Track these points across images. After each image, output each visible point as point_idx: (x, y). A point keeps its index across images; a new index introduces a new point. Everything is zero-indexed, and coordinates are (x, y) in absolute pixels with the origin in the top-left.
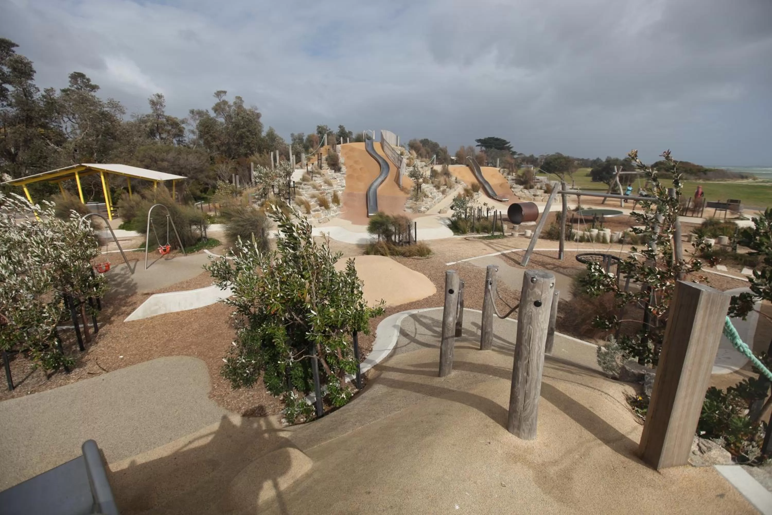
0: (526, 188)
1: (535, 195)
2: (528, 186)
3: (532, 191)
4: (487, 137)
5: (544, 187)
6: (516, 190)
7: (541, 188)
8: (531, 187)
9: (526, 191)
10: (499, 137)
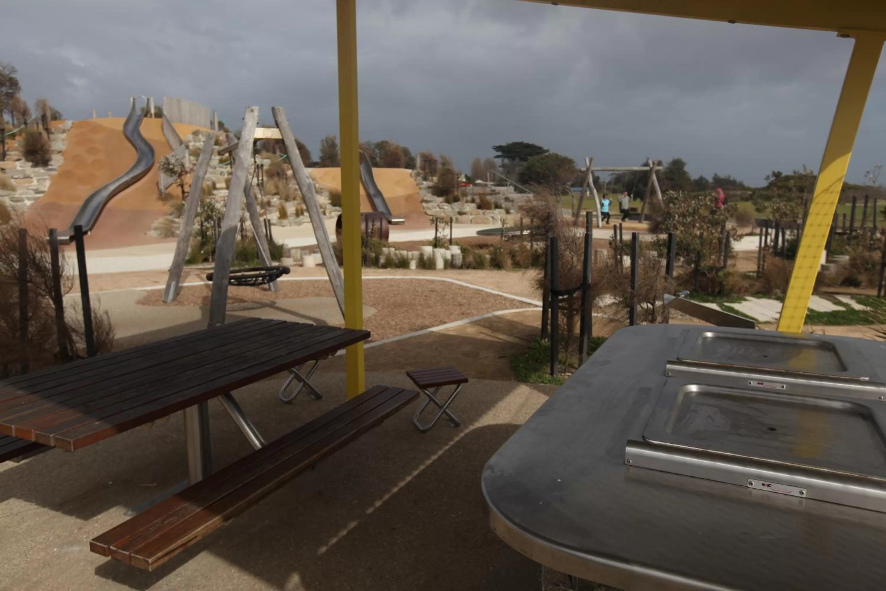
0: (448, 201)
1: (461, 213)
2: (451, 197)
3: (456, 206)
4: (510, 142)
5: (478, 201)
6: (429, 205)
7: (473, 201)
8: (456, 200)
9: (446, 206)
10: (531, 142)
